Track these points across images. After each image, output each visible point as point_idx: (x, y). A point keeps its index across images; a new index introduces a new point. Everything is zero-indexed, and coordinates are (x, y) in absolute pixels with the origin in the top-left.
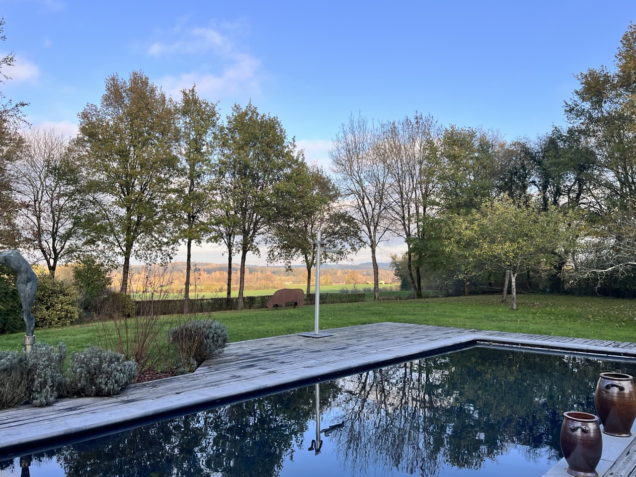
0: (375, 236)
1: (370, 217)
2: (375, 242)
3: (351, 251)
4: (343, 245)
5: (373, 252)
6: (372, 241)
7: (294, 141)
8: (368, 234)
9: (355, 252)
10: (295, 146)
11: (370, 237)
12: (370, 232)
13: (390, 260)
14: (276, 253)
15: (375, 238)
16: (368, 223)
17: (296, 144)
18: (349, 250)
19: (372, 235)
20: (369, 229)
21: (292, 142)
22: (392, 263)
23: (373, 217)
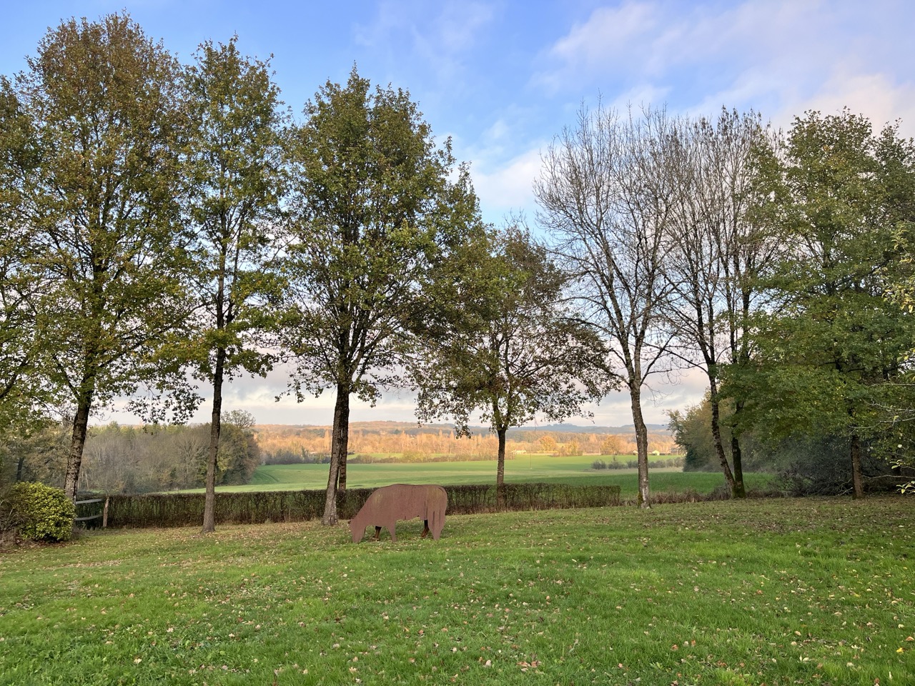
0: (637, 360)
1: (626, 320)
2: (639, 374)
3: (587, 396)
4: (570, 383)
5: (635, 396)
6: (631, 371)
7: (449, 147)
8: (623, 357)
9: (595, 399)
10: (450, 159)
11: (628, 364)
12: (626, 352)
13: (668, 420)
15: (637, 365)
16: (623, 333)
17: (453, 153)
18: (582, 395)
19: (633, 357)
20: (624, 344)
21: (445, 151)
22: (671, 425)
23: (633, 318)
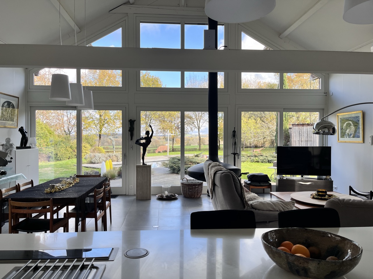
2: (200, 127)
14: (159, 131)
19: (199, 124)
